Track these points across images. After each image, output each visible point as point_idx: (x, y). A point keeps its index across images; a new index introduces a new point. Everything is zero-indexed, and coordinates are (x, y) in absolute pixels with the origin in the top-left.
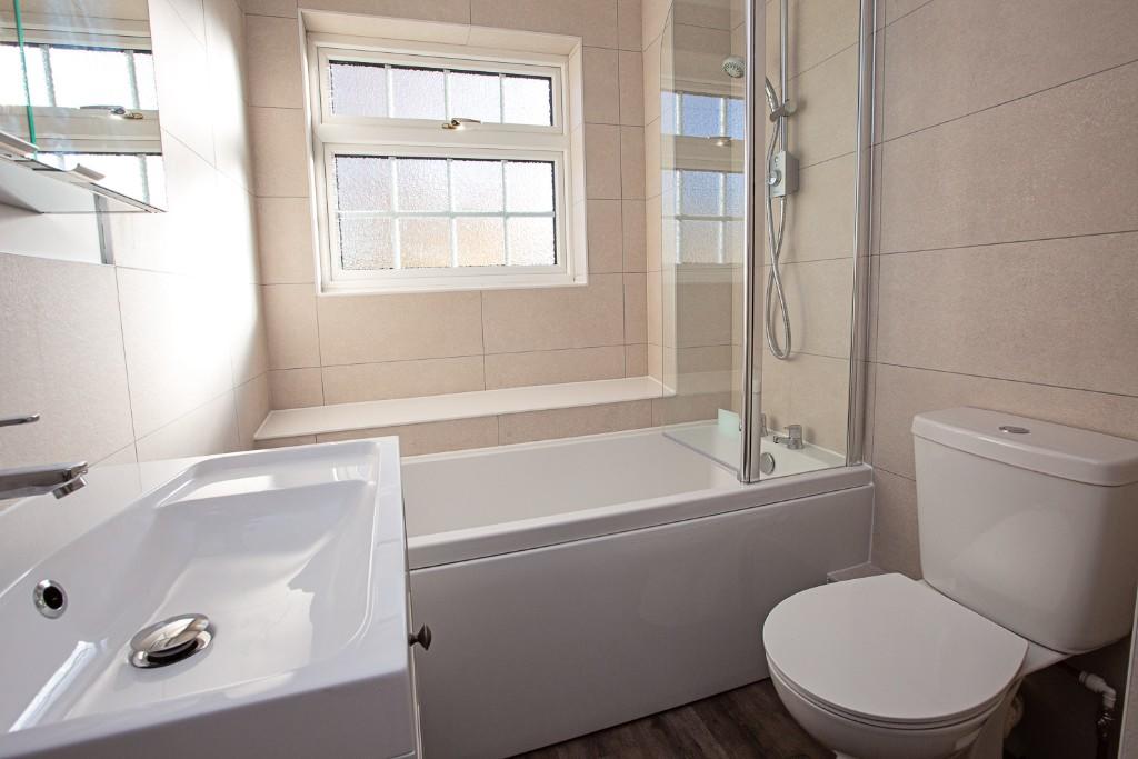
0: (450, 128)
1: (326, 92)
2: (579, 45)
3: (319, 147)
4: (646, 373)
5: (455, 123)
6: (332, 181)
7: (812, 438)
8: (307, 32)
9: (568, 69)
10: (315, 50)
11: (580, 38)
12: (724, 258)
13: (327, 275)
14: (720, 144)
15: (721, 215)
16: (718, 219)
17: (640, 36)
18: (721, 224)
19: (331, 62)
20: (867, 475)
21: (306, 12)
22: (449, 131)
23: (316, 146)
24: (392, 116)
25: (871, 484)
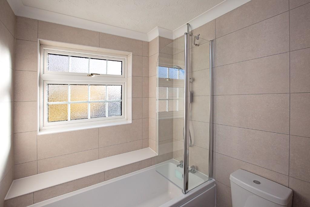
0: (90, 76)
1: (46, 63)
2: (131, 54)
3: (42, 82)
4: (148, 146)
5: (92, 74)
6: (46, 93)
7: (197, 169)
8: (40, 44)
9: (127, 59)
10: (43, 50)
11: (132, 53)
12: (168, 110)
13: (42, 124)
14: (167, 80)
15: (167, 98)
16: (167, 99)
17: (148, 53)
18: (167, 101)
19: (49, 54)
20: (214, 183)
21: (41, 40)
22: (89, 77)
23: (41, 82)
24: (70, 71)
25: (215, 185)
